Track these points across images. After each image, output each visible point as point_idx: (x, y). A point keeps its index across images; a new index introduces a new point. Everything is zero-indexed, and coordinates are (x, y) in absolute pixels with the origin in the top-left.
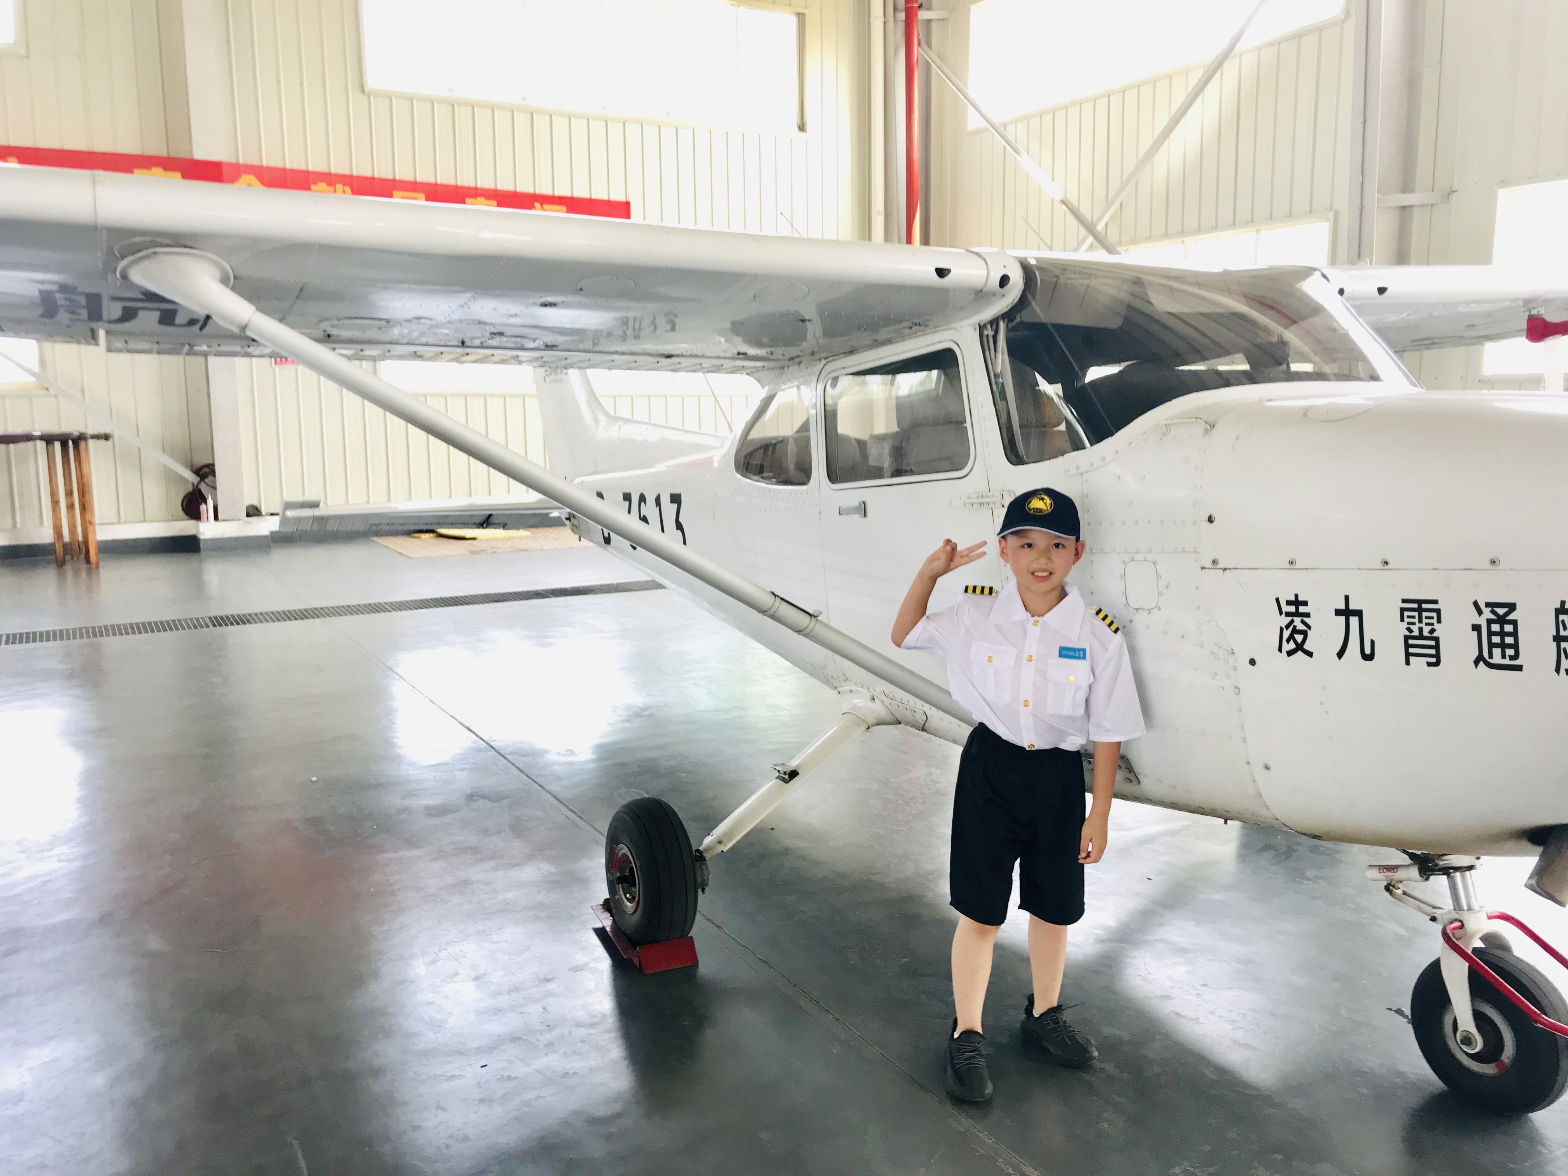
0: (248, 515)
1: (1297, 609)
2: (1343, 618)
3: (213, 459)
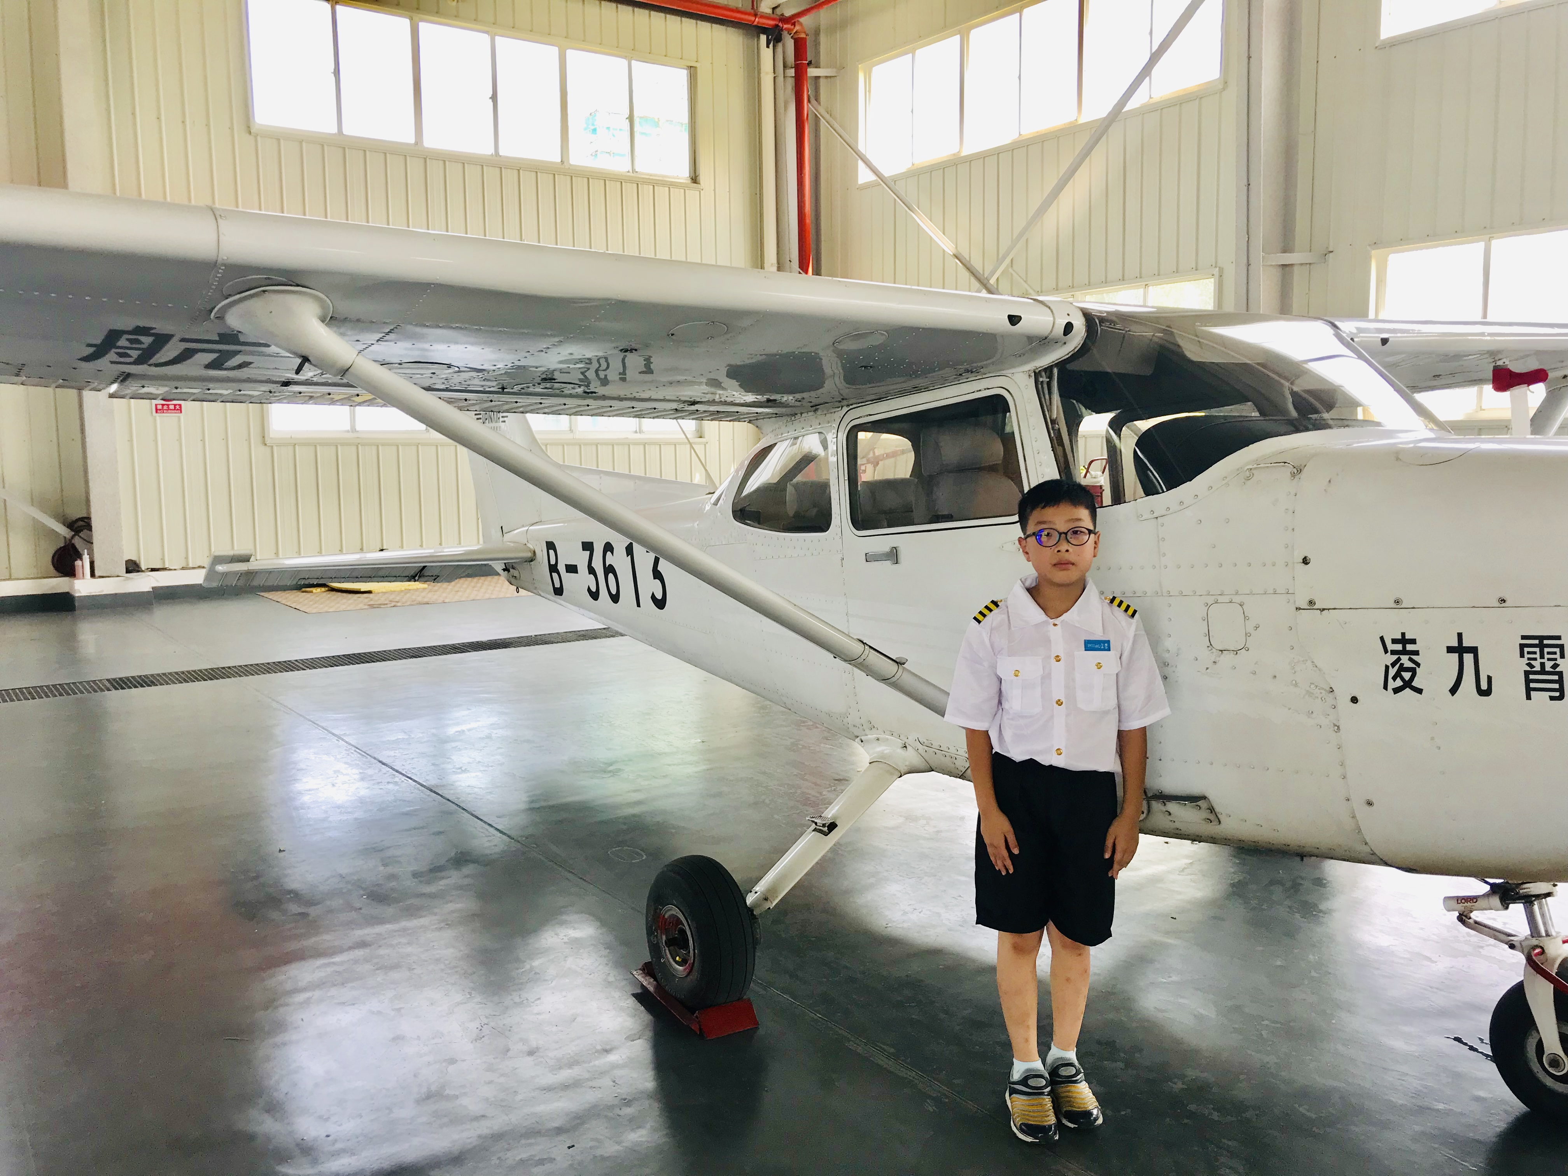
0: (128, 571)
1: (1404, 647)
2: (1455, 656)
3: (89, 512)
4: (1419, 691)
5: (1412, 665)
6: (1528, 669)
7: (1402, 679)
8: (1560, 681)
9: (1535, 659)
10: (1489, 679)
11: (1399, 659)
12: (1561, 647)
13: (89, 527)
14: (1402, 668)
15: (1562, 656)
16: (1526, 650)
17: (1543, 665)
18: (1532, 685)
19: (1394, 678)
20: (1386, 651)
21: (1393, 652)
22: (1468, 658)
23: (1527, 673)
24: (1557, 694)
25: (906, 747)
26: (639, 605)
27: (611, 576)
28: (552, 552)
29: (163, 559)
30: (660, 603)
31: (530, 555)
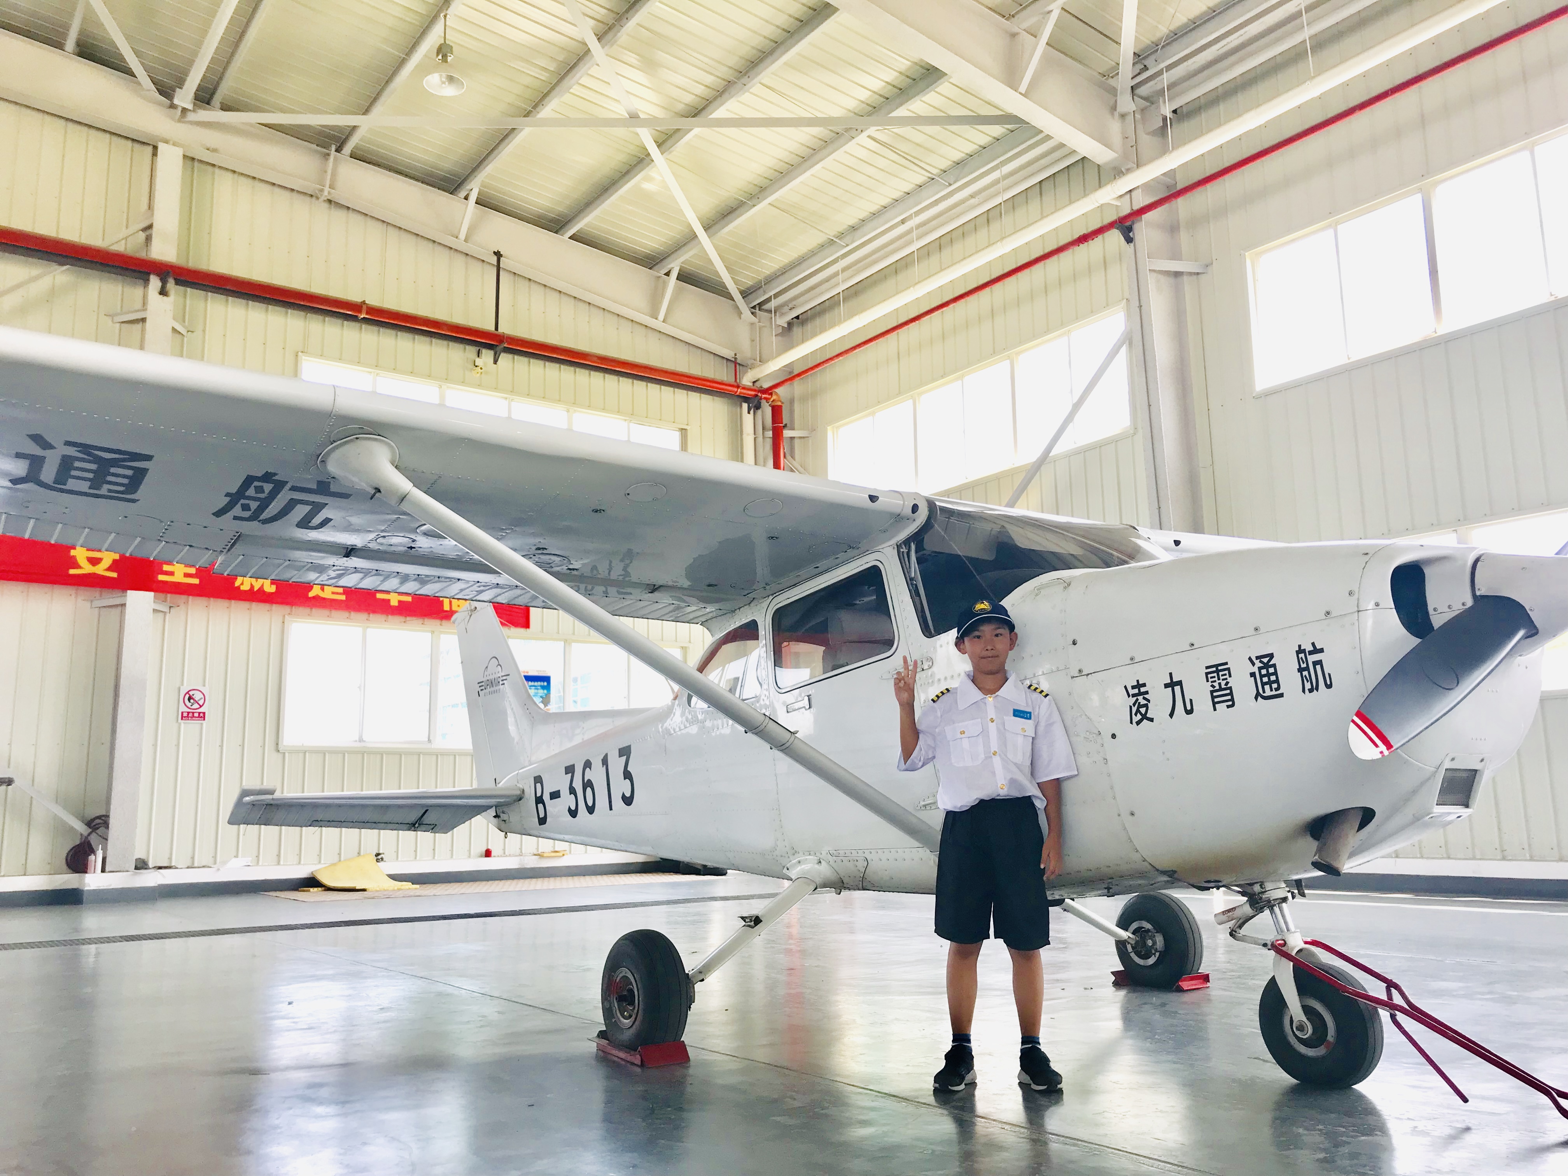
0: (136, 868)
1: (1139, 690)
2: (1170, 689)
3: (108, 809)
4: (1151, 720)
5: (1146, 702)
6: (1212, 689)
7: (1141, 714)
8: (1231, 694)
9: (1215, 681)
10: (1191, 700)
11: (1137, 700)
12: (1228, 669)
13: (106, 825)
14: (1140, 706)
15: (1230, 676)
16: (1209, 676)
17: (1220, 684)
18: (1216, 700)
19: (1136, 715)
20: (1129, 696)
21: (1134, 695)
22: (1177, 689)
23: (1212, 692)
24: (1230, 703)
25: (820, 862)
26: (611, 809)
27: (589, 790)
28: (539, 785)
29: (170, 859)
30: (628, 801)
31: (518, 792)
